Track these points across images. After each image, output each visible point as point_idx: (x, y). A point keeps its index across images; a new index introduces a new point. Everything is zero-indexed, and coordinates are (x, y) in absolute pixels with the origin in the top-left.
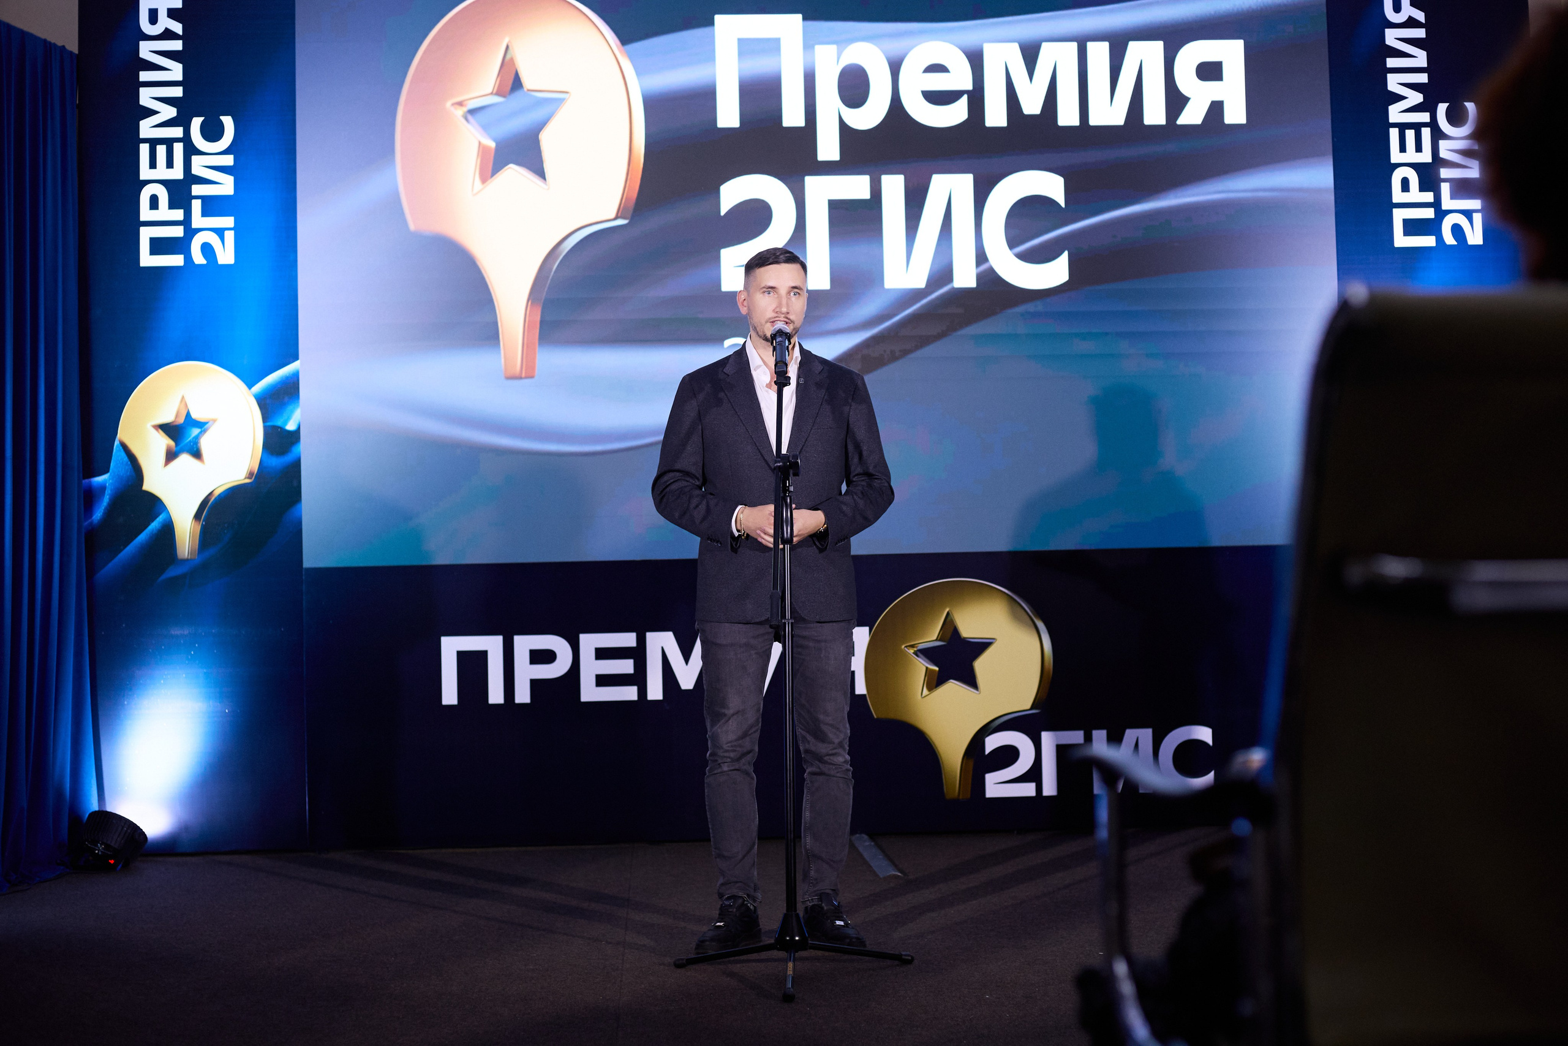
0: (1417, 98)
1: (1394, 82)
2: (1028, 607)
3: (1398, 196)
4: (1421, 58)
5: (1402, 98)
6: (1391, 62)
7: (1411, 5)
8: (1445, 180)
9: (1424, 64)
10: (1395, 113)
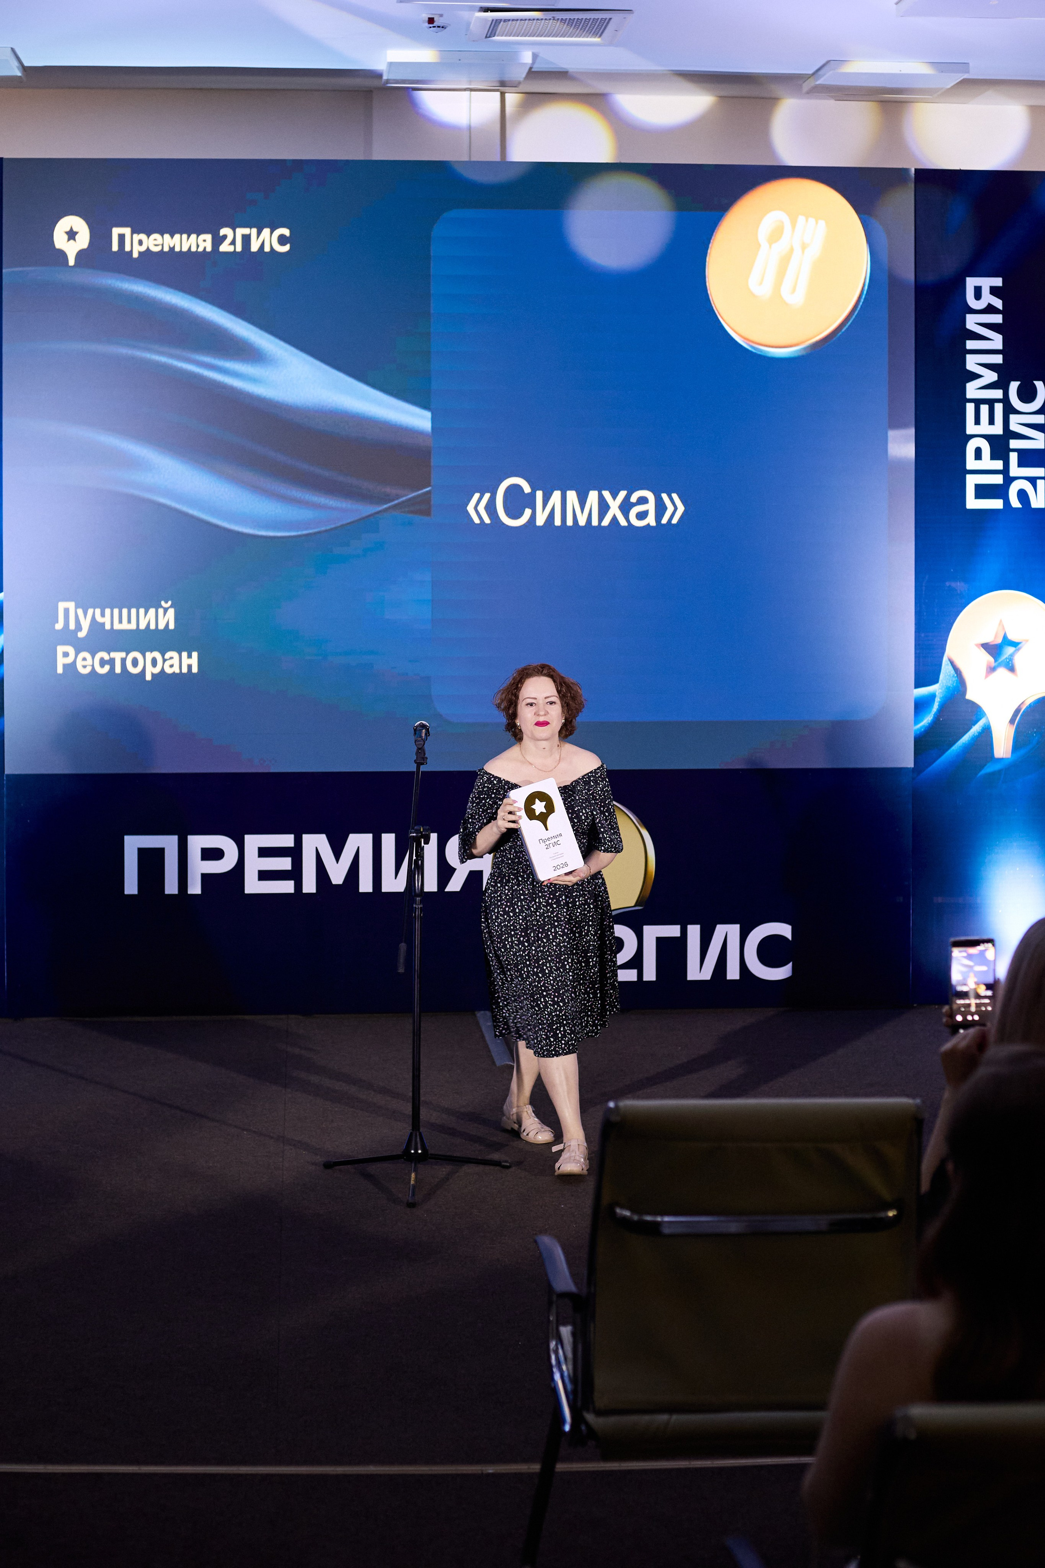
0: (992, 377)
1: (972, 363)
2: (635, 818)
3: (971, 463)
4: (997, 341)
5: (977, 376)
6: (971, 344)
7: (991, 293)
8: (1014, 450)
9: (1000, 347)
10: (972, 390)
